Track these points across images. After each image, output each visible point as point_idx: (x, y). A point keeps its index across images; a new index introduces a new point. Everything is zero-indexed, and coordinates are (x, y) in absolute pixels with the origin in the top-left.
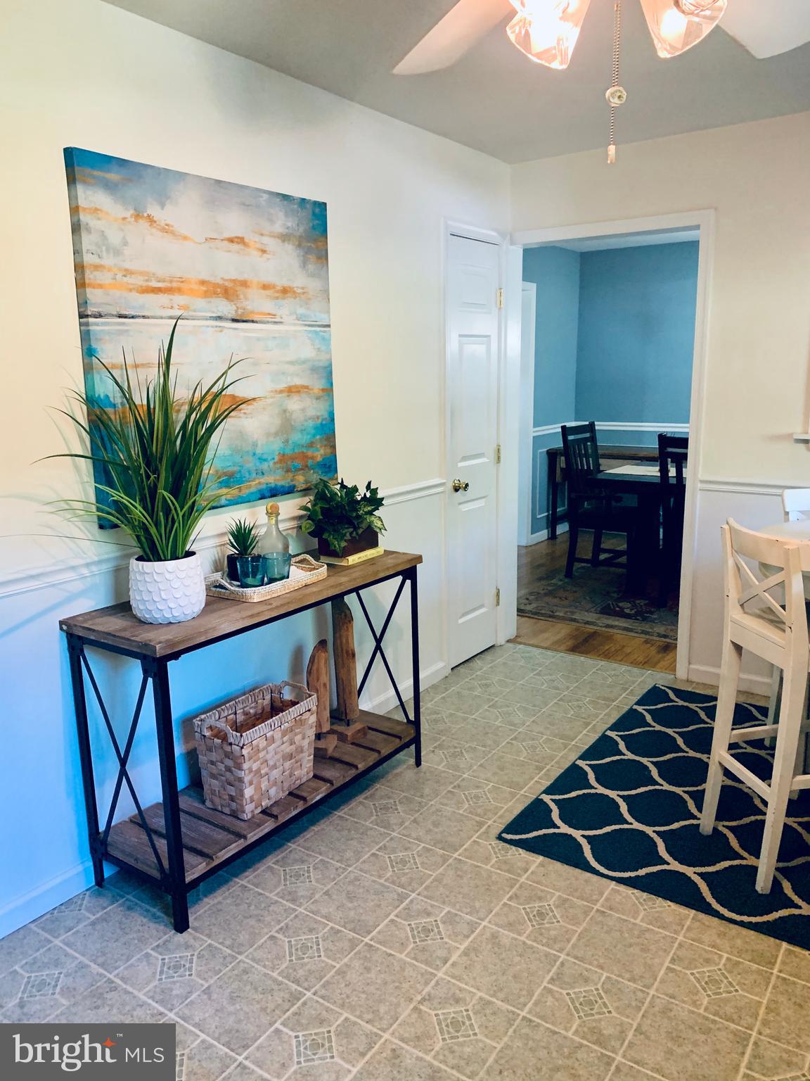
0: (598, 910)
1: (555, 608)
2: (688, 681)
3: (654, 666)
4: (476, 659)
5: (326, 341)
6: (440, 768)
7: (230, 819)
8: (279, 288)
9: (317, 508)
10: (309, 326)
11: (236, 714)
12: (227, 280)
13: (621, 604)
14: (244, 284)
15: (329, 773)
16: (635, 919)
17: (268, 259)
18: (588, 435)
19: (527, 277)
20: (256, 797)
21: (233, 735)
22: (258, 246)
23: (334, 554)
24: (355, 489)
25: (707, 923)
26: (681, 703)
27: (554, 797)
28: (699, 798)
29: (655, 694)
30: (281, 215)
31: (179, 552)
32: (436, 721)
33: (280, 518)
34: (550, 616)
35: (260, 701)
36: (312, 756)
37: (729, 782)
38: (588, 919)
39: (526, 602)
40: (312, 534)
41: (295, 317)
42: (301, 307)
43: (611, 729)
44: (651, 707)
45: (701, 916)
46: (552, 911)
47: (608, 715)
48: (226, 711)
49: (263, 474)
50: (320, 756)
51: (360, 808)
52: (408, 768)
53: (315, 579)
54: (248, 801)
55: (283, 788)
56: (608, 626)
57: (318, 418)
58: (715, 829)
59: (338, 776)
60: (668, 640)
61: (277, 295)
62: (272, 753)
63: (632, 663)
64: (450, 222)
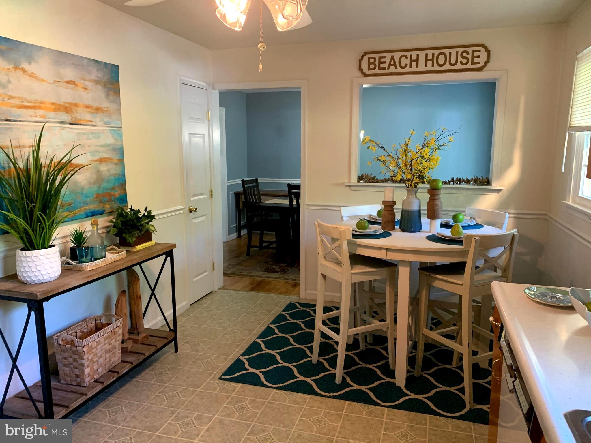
0: (268, 402)
1: (242, 271)
2: (305, 299)
3: (290, 294)
4: (203, 299)
5: (120, 135)
6: (188, 352)
7: (76, 387)
8: (94, 108)
9: (119, 221)
10: (111, 127)
11: (76, 332)
12: (66, 103)
13: (274, 267)
14: (76, 105)
15: (130, 359)
16: (285, 403)
17: (88, 93)
18: (254, 184)
19: (221, 105)
20: (91, 374)
21: (77, 342)
22: (82, 86)
23: (130, 245)
24: (139, 211)
25: (316, 399)
26: (302, 309)
27: (245, 357)
28: (311, 349)
29: (291, 306)
30: (95, 71)
31: (45, 245)
32: (184, 331)
33: (99, 227)
34: (240, 275)
35: (89, 325)
36: (121, 351)
37: (324, 340)
38: (264, 406)
39: (227, 269)
40: (116, 235)
41: (103, 122)
42: (106, 117)
43: (271, 324)
44: (289, 312)
45: (313, 397)
46: (248, 406)
47: (269, 318)
48: (71, 331)
49: (87, 204)
50: (124, 351)
51: (147, 375)
52: (172, 353)
53: (119, 258)
54: (87, 376)
55: (105, 367)
56: (268, 277)
57: (116, 174)
58: (318, 361)
59: (135, 359)
60: (296, 281)
61: (93, 111)
62: (99, 350)
63: (280, 293)
64: (182, 78)
